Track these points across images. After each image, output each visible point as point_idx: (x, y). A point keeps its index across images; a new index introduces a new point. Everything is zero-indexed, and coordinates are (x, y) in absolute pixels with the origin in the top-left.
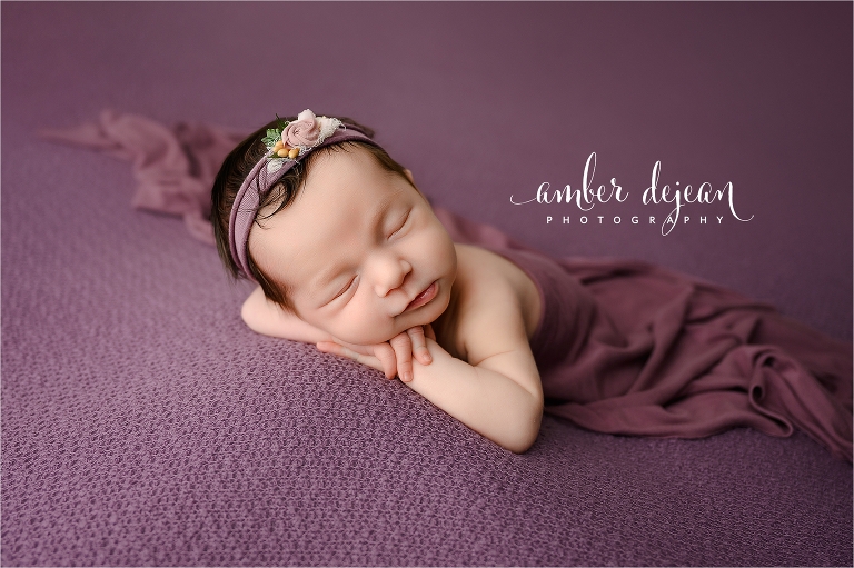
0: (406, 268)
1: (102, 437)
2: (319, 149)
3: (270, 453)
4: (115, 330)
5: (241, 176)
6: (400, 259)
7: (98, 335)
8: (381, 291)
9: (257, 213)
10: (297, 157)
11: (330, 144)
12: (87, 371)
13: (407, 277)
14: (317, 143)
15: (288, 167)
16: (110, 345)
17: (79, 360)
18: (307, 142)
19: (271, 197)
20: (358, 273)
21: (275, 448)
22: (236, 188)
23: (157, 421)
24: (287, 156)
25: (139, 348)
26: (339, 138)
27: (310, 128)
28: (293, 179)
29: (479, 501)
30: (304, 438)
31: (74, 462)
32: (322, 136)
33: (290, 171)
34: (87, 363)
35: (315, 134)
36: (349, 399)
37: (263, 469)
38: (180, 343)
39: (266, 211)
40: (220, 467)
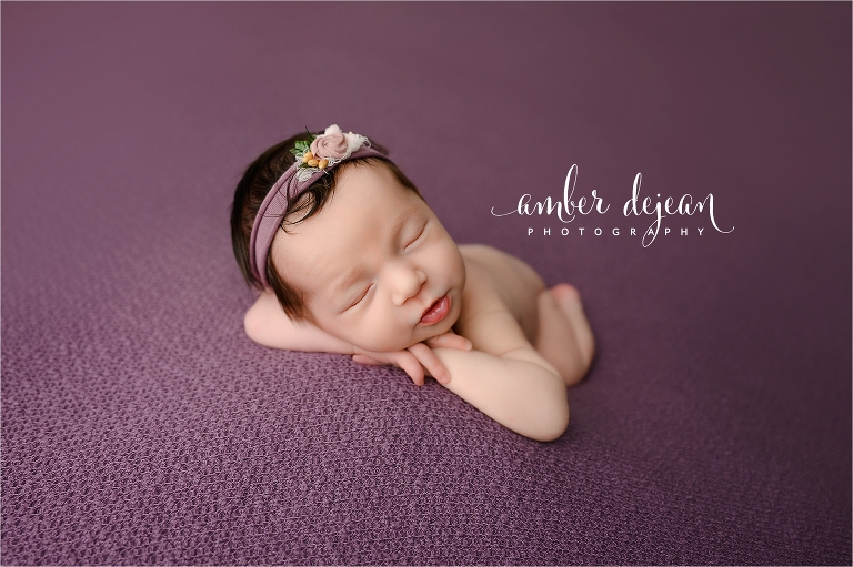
0: (423, 278)
1: (113, 476)
2: (346, 162)
3: (299, 492)
4: (89, 349)
5: (268, 184)
6: (415, 269)
7: (70, 353)
8: (399, 300)
9: (283, 219)
10: (326, 168)
11: (356, 159)
12: (70, 397)
13: (423, 286)
14: (345, 156)
15: (317, 176)
16: (87, 366)
17: (57, 383)
18: (336, 154)
19: (299, 204)
20: (375, 281)
21: (303, 486)
22: (262, 196)
23: (171, 459)
24: (317, 166)
25: (122, 372)
26: (364, 153)
27: (338, 142)
28: (322, 188)
29: (503, 516)
30: (331, 473)
31: (89, 506)
32: (349, 151)
33: (319, 181)
34: (67, 387)
35: (343, 147)
36: (366, 427)
37: (295, 509)
38: (166, 367)
39: (293, 218)
40: (251, 511)
